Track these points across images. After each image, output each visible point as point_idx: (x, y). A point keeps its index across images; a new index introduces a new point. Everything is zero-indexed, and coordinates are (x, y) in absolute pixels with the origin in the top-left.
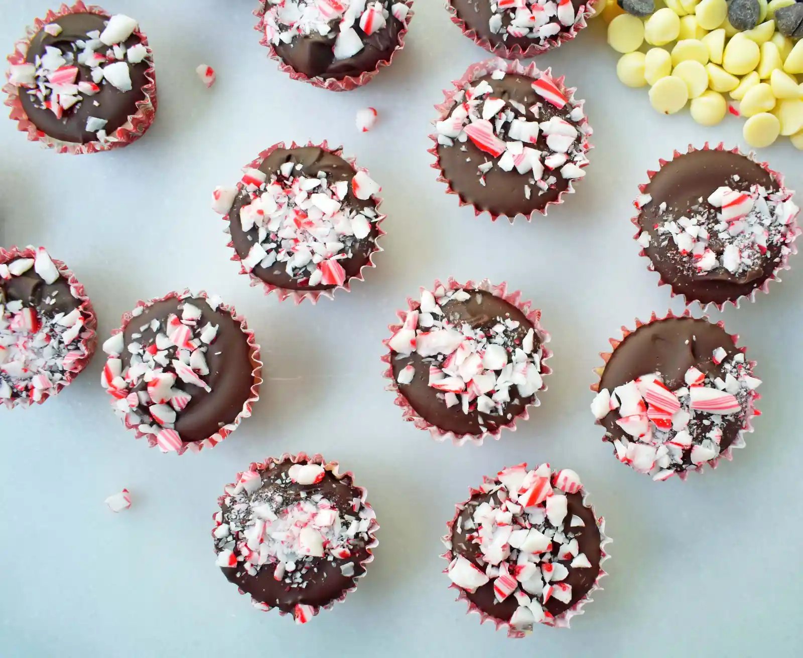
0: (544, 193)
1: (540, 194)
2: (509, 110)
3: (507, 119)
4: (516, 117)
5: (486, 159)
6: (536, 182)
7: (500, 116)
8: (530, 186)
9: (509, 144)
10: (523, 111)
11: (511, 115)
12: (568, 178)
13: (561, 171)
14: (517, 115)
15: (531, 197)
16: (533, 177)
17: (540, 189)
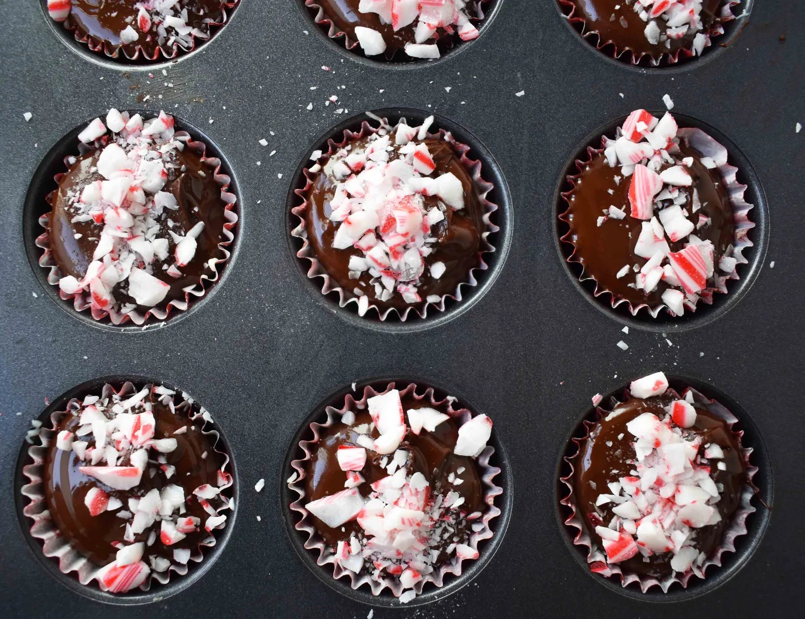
0: (633, 288)
1: (629, 285)
2: (685, 195)
3: (675, 198)
4: (682, 206)
5: (624, 207)
6: (639, 272)
7: (673, 190)
8: (631, 270)
9: (654, 219)
10: (694, 210)
11: (683, 200)
12: (665, 301)
13: (668, 290)
14: (687, 206)
15: (621, 278)
16: (641, 266)
17: (635, 281)
